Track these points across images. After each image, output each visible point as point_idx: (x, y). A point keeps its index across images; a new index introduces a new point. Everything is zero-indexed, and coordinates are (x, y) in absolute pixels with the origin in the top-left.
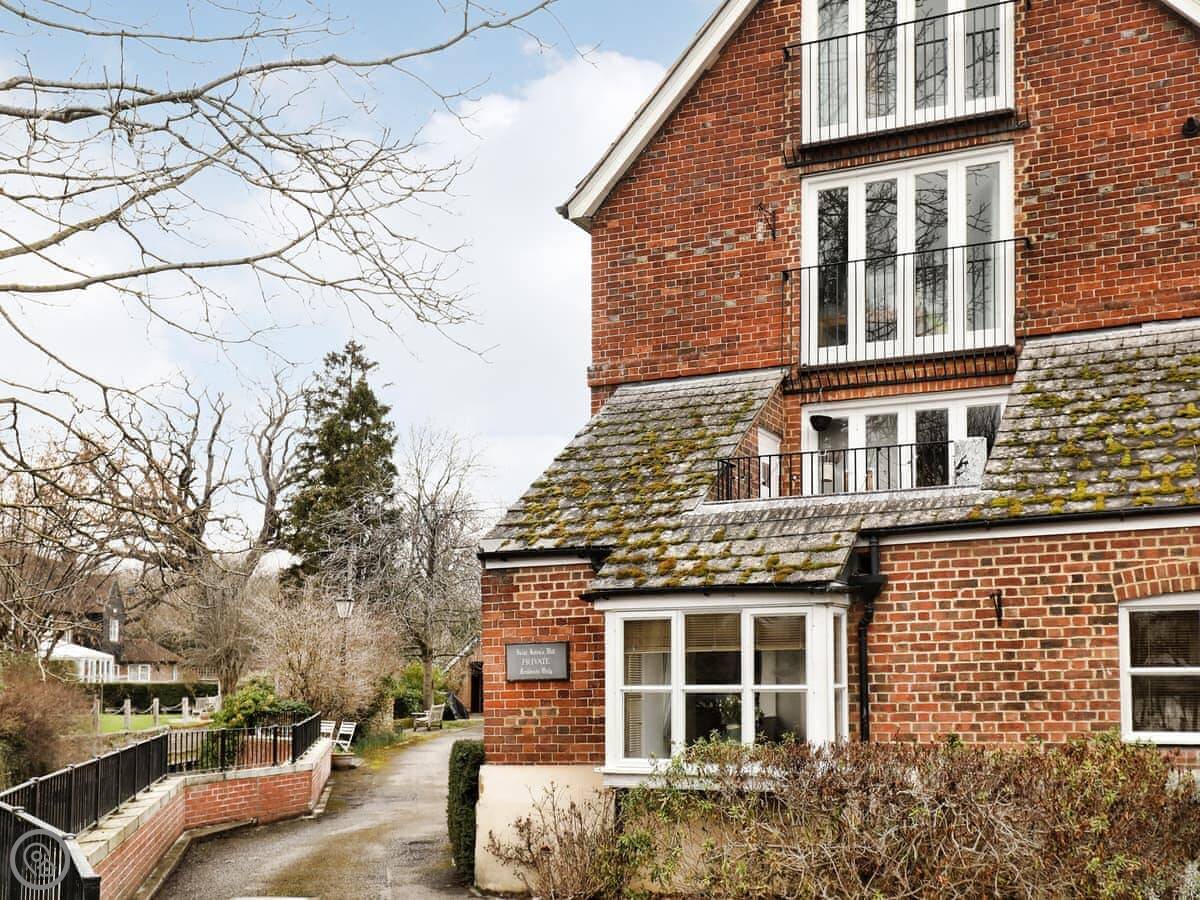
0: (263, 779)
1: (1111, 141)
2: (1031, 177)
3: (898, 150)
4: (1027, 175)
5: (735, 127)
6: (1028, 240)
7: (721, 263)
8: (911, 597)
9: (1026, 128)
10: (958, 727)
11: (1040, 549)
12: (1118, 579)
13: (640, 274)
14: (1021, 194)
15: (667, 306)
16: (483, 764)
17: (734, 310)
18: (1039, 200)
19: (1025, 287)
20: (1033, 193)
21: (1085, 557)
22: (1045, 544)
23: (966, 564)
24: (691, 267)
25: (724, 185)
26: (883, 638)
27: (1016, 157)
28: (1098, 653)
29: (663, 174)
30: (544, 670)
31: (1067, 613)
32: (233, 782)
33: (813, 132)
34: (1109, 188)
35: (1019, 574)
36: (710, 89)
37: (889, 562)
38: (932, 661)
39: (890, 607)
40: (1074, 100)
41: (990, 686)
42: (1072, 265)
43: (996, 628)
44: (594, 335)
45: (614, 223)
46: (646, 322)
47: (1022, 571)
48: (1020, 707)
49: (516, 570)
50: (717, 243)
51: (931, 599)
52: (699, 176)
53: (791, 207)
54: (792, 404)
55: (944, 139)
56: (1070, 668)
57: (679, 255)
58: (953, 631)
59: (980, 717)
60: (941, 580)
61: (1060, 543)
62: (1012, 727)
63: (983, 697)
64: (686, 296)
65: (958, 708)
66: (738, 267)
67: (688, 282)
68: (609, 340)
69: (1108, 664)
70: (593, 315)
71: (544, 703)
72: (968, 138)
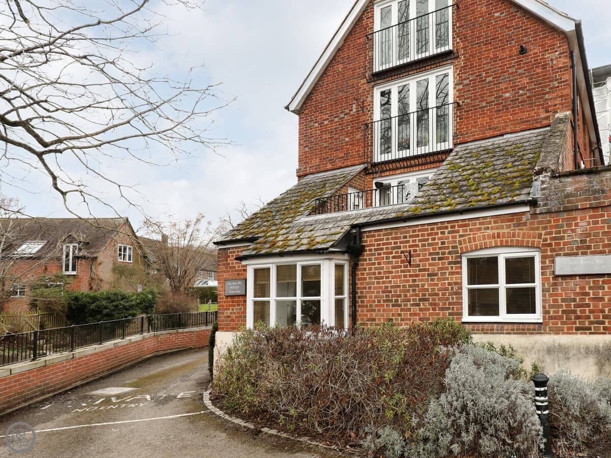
0: (197, 332)
1: (491, 59)
2: (460, 77)
3: (409, 71)
4: (458, 76)
5: (349, 69)
6: (458, 103)
7: (344, 123)
8: (374, 255)
9: (458, 57)
10: (393, 315)
11: (427, 230)
12: (460, 243)
13: (315, 131)
14: (456, 85)
15: (325, 142)
16: (217, 331)
17: (348, 142)
18: (463, 86)
19: (457, 123)
20: (461, 84)
21: (446, 233)
22: (429, 227)
23: (396, 238)
24: (333, 126)
25: (345, 92)
26: (363, 274)
27: (454, 69)
28: (452, 279)
29: (324, 91)
30: (237, 291)
31: (438, 260)
32: (181, 333)
33: (377, 68)
34: (491, 79)
35: (419, 242)
36: (340, 55)
37: (366, 239)
38: (382, 284)
39: (365, 260)
40: (476, 44)
41: (406, 296)
42: (476, 112)
43: (409, 268)
44: (299, 156)
45: (307, 111)
46: (316, 149)
47: (420, 241)
48: (418, 305)
49: (229, 248)
50: (342, 116)
51: (382, 256)
52: (336, 90)
53: (369, 99)
54: (369, 178)
55: (426, 65)
56: (440, 286)
57: (329, 122)
58: (391, 270)
59: (402, 310)
60: (386, 246)
61: (435, 227)
62: (415, 314)
63: (403, 301)
64: (331, 138)
65: (393, 306)
66: (350, 125)
67: (332, 132)
68: (305, 157)
69: (456, 283)
70: (299, 148)
71: (238, 305)
72: (435, 63)
